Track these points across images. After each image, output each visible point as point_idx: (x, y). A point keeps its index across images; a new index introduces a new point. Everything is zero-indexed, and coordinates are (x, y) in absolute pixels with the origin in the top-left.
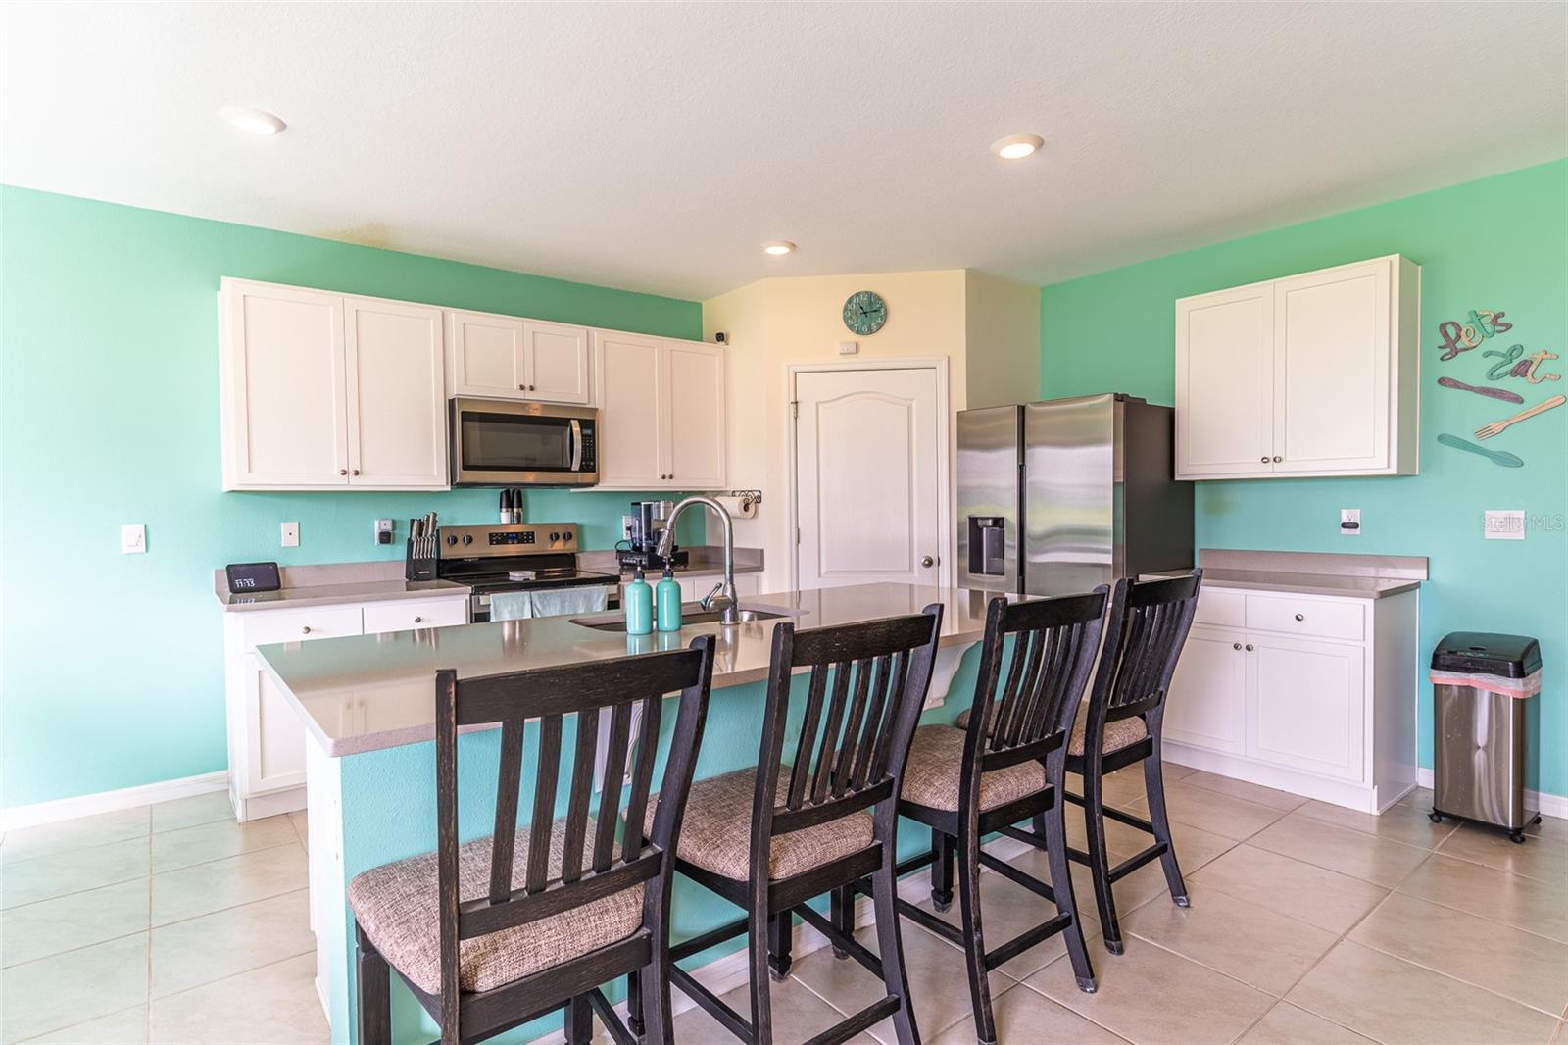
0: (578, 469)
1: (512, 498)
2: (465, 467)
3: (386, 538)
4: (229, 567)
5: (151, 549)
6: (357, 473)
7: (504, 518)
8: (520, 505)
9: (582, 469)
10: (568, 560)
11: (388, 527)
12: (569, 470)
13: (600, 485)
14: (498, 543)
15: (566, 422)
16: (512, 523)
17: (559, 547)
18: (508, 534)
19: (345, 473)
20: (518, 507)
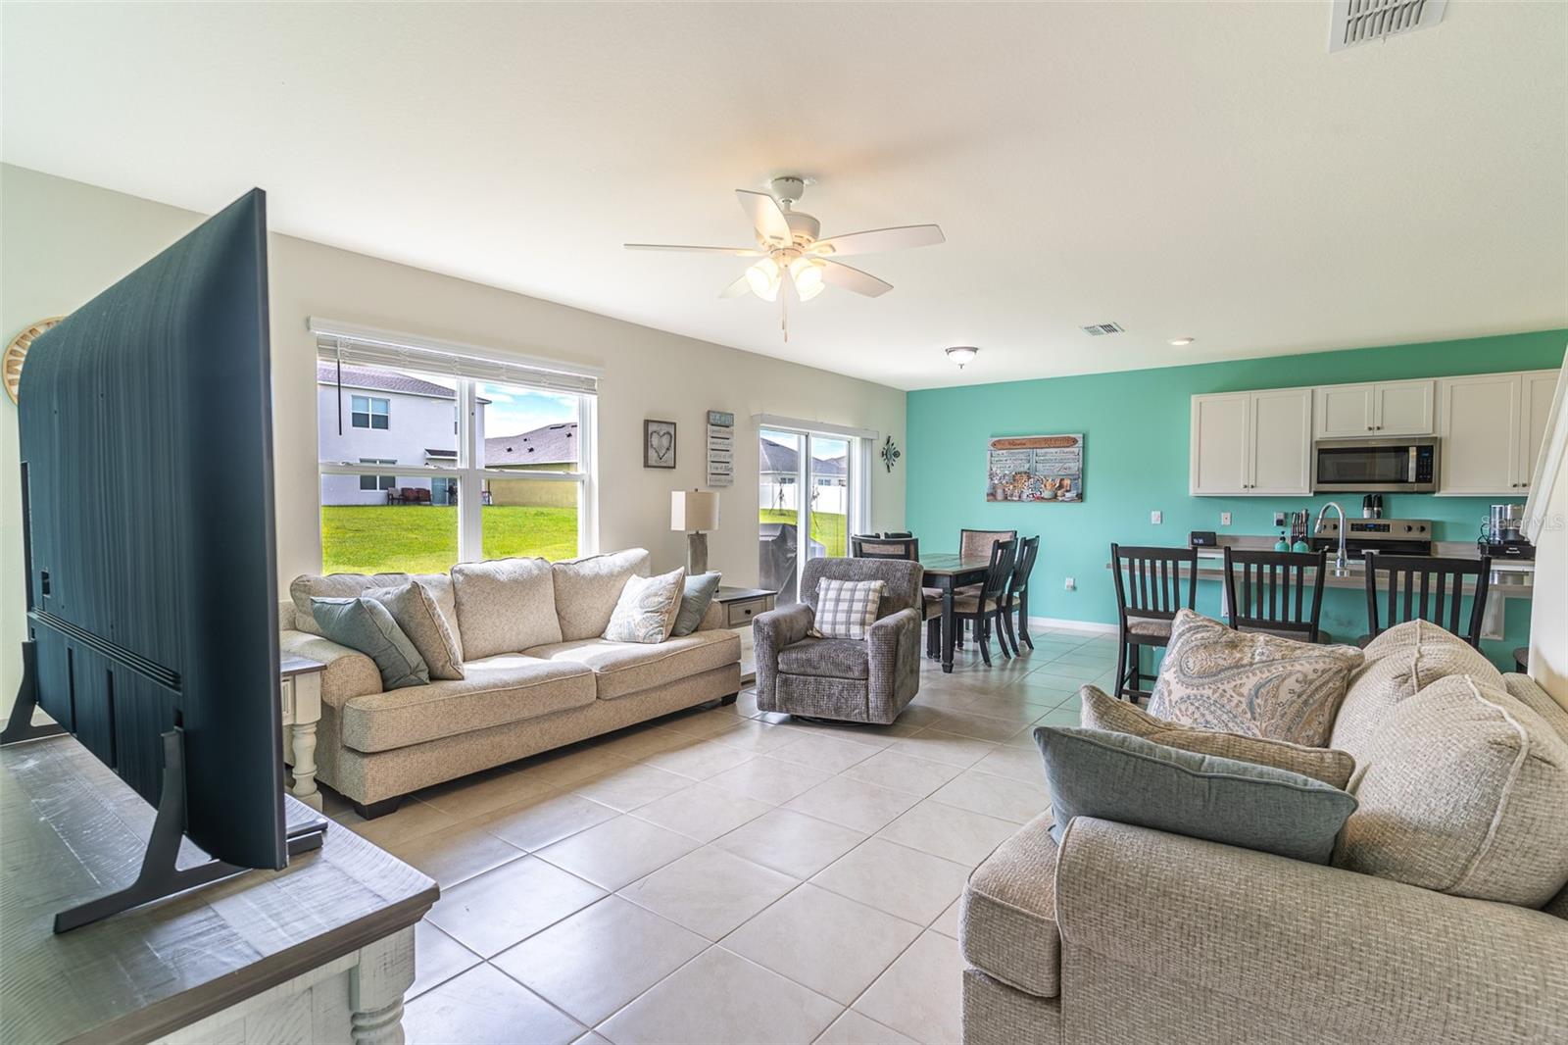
0: (1414, 480)
1: (1373, 501)
2: (1319, 482)
3: (1280, 523)
4: (1193, 533)
5: (1164, 521)
6: (1252, 487)
7: (1366, 513)
8: (1380, 505)
9: (1418, 480)
10: (1425, 547)
11: (1282, 517)
12: (1406, 482)
13: (1442, 492)
14: (1358, 530)
15: (1406, 450)
16: (1372, 517)
17: (1415, 535)
18: (1366, 525)
19: (1246, 487)
20: (1378, 506)
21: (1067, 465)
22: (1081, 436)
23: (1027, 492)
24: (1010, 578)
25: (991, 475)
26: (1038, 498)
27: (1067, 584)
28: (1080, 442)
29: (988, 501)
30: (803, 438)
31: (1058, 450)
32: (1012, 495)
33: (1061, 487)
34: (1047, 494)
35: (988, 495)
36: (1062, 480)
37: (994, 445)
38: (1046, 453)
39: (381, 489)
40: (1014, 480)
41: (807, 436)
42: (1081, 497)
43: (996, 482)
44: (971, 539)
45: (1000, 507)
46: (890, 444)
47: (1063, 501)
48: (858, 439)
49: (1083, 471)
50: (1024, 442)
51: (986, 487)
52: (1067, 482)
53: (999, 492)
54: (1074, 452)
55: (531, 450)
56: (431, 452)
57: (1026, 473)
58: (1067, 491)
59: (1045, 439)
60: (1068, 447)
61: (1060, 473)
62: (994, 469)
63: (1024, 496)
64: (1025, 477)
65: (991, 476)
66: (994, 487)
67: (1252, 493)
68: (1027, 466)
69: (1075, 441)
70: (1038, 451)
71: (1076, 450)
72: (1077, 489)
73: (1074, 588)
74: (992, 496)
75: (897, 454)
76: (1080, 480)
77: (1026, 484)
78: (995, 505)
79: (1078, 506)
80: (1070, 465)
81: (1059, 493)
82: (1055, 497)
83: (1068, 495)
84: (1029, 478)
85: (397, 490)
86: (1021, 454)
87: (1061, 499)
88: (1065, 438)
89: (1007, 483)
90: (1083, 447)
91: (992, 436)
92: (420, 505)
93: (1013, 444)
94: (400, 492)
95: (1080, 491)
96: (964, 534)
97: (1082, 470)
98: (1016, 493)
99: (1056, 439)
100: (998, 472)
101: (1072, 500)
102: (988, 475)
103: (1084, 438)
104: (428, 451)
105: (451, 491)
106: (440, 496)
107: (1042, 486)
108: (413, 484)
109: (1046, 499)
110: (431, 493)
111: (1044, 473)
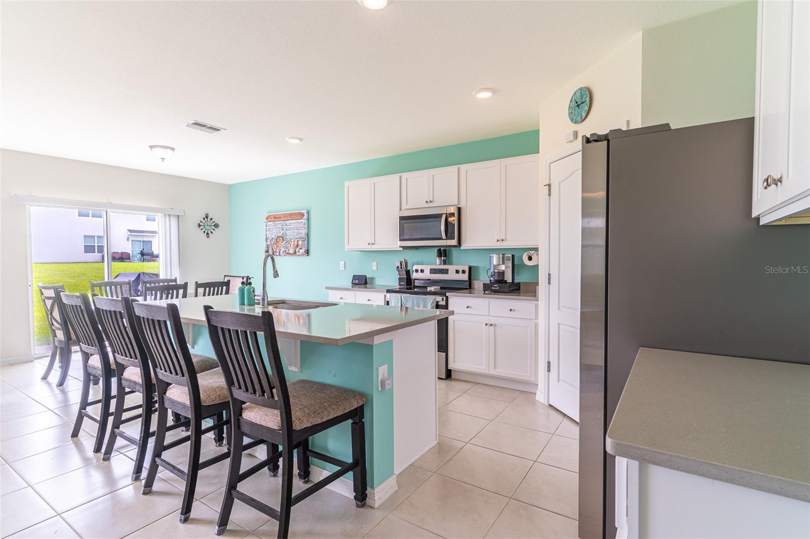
0: (445, 238)
1: (442, 253)
2: (401, 240)
3: (398, 268)
4: (353, 276)
6: (373, 244)
7: (438, 261)
9: (448, 238)
12: (442, 238)
15: (441, 216)
16: (441, 264)
17: (461, 277)
18: (437, 269)
19: (369, 244)
20: (444, 257)
21: (300, 231)
22: (306, 211)
23: (283, 250)
26: (287, 254)
28: (305, 217)
31: (296, 221)
32: (276, 252)
33: (297, 245)
34: (291, 251)
36: (298, 241)
37: (267, 218)
38: (290, 223)
39: (98, 253)
40: (277, 242)
41: (107, 212)
42: (307, 252)
43: (269, 243)
46: (209, 219)
47: (299, 255)
50: (280, 216)
52: (300, 243)
53: (270, 250)
54: (302, 223)
56: (130, 231)
57: (282, 237)
58: (301, 249)
59: (290, 214)
60: (300, 219)
61: (297, 237)
62: (268, 235)
63: (281, 253)
64: (281, 240)
65: (267, 240)
66: (268, 247)
67: (374, 248)
68: (282, 232)
69: (303, 215)
70: (287, 222)
71: (304, 221)
72: (305, 247)
74: (267, 252)
75: (217, 226)
76: (307, 241)
77: (282, 244)
79: (305, 258)
81: (297, 250)
82: (295, 253)
83: (301, 251)
84: (283, 240)
86: (279, 224)
87: (297, 254)
88: (298, 213)
89: (274, 243)
90: (308, 219)
91: (268, 213)
92: (123, 261)
93: (275, 218)
95: (307, 249)
96: (225, 279)
97: (308, 234)
98: (278, 251)
99: (295, 214)
100: (269, 237)
101: (303, 255)
102: (265, 238)
103: (308, 213)
104: (129, 230)
105: (142, 254)
106: (138, 257)
107: (289, 245)
108: (119, 249)
109: (291, 254)
110: (131, 255)
111: (290, 237)
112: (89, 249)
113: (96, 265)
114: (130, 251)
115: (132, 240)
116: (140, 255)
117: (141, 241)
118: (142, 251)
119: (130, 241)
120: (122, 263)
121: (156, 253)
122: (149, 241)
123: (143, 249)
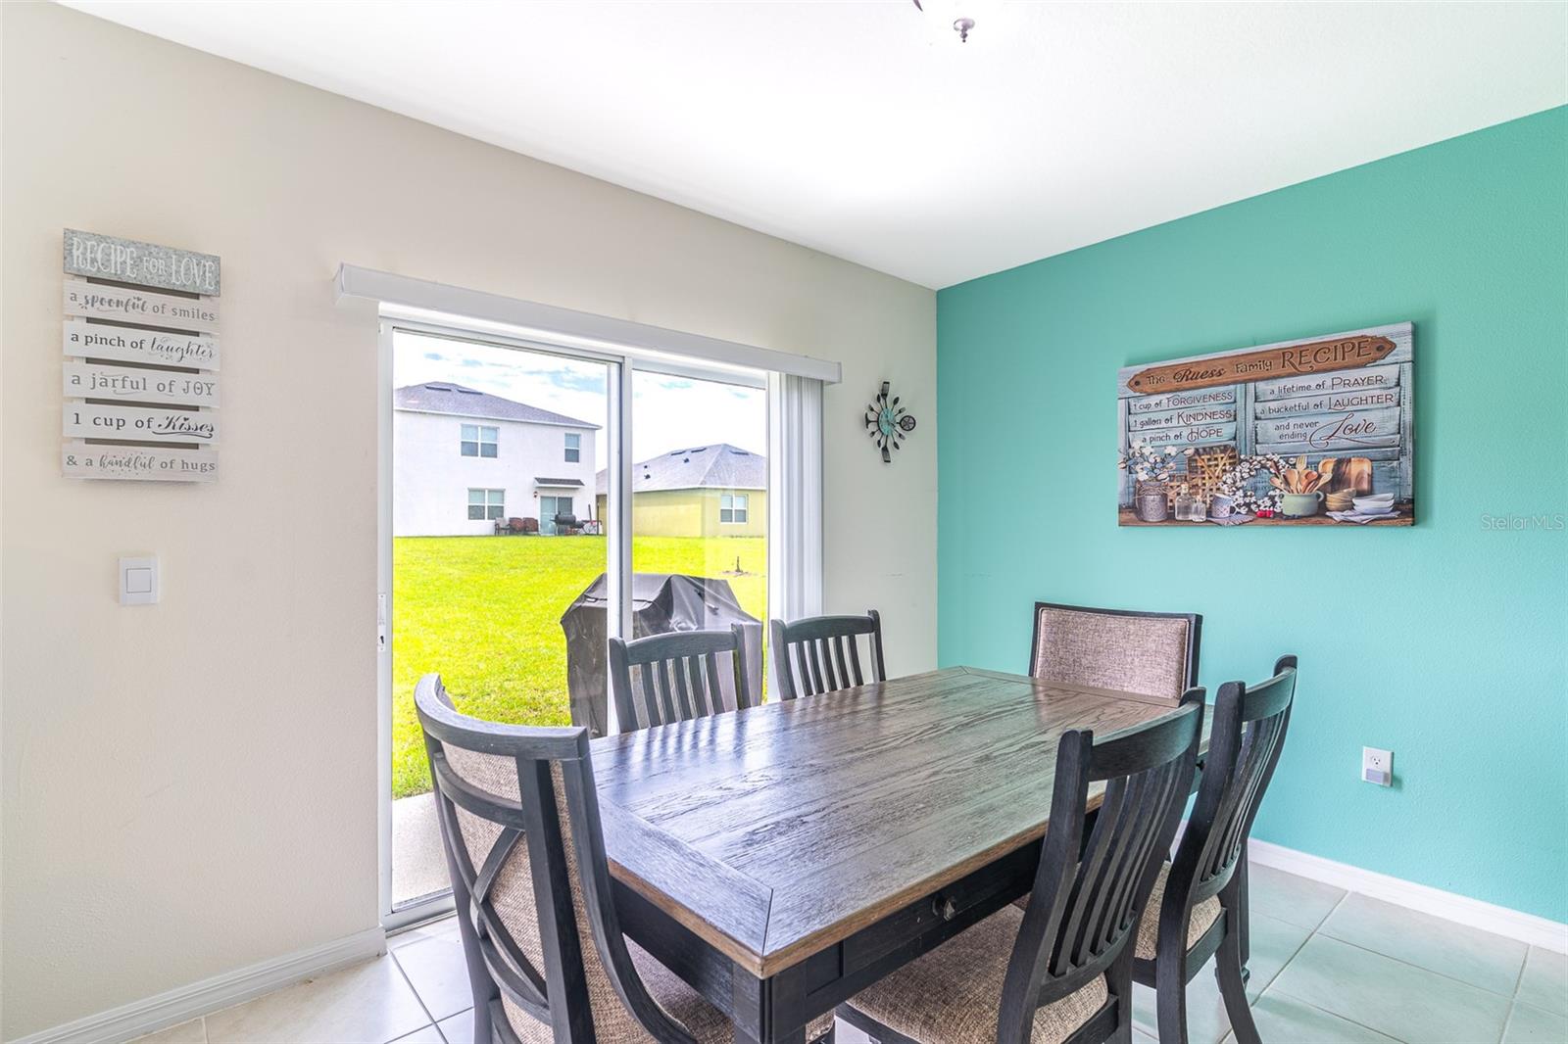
21: (1357, 419)
22: (1408, 327)
23: (1228, 499)
24: (1192, 799)
25: (1126, 461)
26: (1264, 515)
27: (1366, 764)
28: (1404, 349)
29: (1122, 524)
30: (615, 368)
31: (1327, 378)
32: (1186, 510)
33: (1338, 481)
34: (1292, 503)
35: (1121, 510)
36: (1339, 463)
37: (1135, 383)
38: (1289, 390)
39: (488, 518)
40: (1193, 470)
41: (621, 365)
42: (1409, 511)
43: (1143, 476)
44: (1061, 637)
45: (1157, 542)
46: (890, 399)
47: (1346, 522)
48: (775, 376)
49: (1416, 438)
50: (1219, 366)
51: (1114, 487)
52: (1360, 468)
53: (1152, 502)
54: (1380, 380)
55: (648, 477)
56: (540, 480)
57: (1225, 448)
58: (1361, 494)
59: (1283, 352)
60: (1363, 366)
61: (1334, 443)
62: (1136, 445)
63: (1223, 511)
64: (1223, 461)
65: (1130, 463)
66: (1138, 490)
68: (1228, 430)
69: (1385, 347)
70: (1261, 386)
71: (1389, 372)
72: (1398, 487)
73: (1393, 780)
74: (1133, 511)
75: (908, 423)
76: (1406, 463)
77: (1228, 478)
78: (1138, 533)
80: (1371, 417)
81: (1334, 500)
82: (1318, 513)
83: (1362, 505)
84: (1235, 461)
85: (504, 521)
86: (1209, 400)
87: (1338, 516)
88: (1348, 341)
89: (1172, 477)
90: (1415, 362)
92: (527, 534)
93: (1186, 377)
94: (508, 522)
95: (1408, 493)
96: (1044, 616)
97: (1414, 432)
98: (1199, 504)
99: (1318, 349)
100: (1147, 451)
101: (1378, 520)
102: (1121, 457)
103: (1419, 334)
104: (537, 479)
105: (557, 520)
106: (550, 526)
107: (1278, 482)
108: (522, 514)
109: (1288, 518)
110: (539, 523)
111: (1283, 448)
112: (475, 513)
113: (486, 541)
114: (537, 516)
115: (542, 497)
116: (554, 523)
117: (555, 498)
118: (557, 517)
119: (539, 498)
120: (528, 538)
121: (579, 519)
122: (567, 498)
123: (559, 513)
